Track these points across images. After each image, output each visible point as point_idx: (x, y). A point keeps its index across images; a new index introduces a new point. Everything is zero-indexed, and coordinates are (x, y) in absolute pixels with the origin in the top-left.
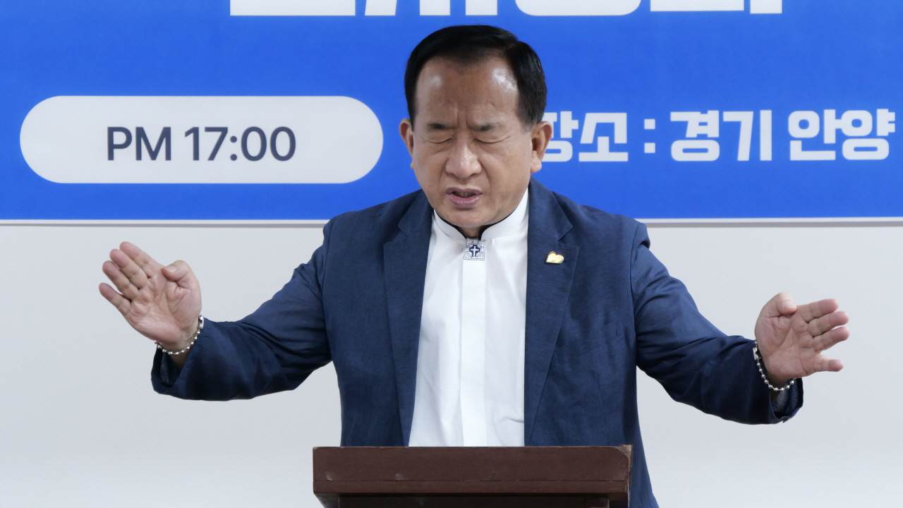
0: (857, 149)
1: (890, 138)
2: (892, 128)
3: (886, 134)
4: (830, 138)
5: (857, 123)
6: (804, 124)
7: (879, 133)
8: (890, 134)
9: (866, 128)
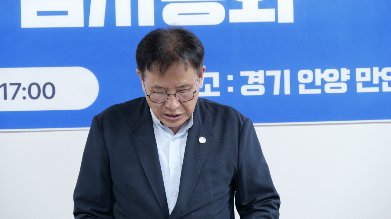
0: (331, 88)
1: (347, 82)
2: (348, 78)
3: (346, 80)
4: (318, 83)
5: (331, 75)
6: (305, 76)
7: (342, 80)
8: (348, 80)
9: (336, 78)
